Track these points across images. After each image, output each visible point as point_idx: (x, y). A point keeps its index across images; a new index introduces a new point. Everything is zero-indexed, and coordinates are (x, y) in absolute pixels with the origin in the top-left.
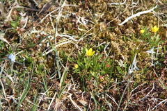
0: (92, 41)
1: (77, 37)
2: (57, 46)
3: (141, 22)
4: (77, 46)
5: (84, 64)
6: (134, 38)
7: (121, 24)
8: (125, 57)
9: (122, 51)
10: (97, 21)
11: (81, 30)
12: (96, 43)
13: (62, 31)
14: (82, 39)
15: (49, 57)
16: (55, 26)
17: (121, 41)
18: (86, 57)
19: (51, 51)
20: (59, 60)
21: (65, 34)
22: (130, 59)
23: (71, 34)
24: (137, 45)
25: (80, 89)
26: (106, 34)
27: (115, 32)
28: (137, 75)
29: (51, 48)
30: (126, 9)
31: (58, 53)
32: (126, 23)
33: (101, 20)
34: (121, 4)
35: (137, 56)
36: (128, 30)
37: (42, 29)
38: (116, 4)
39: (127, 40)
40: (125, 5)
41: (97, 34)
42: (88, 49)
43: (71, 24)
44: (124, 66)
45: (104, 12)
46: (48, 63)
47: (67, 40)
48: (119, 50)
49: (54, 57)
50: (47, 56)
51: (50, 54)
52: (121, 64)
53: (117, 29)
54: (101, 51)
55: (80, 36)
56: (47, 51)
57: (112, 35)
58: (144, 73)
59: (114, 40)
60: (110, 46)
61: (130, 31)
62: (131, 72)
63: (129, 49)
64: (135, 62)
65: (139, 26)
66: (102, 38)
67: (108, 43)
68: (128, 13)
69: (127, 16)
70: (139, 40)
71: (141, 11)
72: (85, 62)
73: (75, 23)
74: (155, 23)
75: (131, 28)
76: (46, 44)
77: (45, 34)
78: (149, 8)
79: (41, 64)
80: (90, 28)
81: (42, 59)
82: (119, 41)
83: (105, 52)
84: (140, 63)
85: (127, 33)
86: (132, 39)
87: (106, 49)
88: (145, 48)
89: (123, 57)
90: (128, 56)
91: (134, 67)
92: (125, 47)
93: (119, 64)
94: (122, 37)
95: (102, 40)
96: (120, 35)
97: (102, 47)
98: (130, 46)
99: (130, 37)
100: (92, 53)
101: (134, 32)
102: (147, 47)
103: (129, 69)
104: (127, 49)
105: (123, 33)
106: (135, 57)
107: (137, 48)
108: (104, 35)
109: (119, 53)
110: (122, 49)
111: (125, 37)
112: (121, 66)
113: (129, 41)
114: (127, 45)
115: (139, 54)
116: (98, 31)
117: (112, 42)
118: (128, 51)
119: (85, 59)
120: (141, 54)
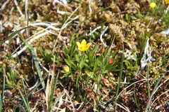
0: (80, 27)
1: (58, 24)
2: (31, 41)
4: (60, 37)
5: (76, 62)
6: (140, 15)
8: (132, 45)
9: (126, 36)
11: (63, 13)
12: (87, 28)
13: (35, 18)
14: (65, 26)
15: (23, 58)
16: (23, 11)
17: (122, 22)
18: (77, 52)
19: (24, 49)
20: (39, 62)
21: (39, 22)
22: (140, 47)
23: (48, 20)
24: (146, 25)
25: (76, 99)
26: (98, 15)
27: (111, 9)
28: (154, 69)
29: (24, 45)
31: (34, 51)
35: (150, 41)
36: (128, 5)
37: (6, 18)
39: (131, 20)
41: (86, 15)
42: (80, 42)
43: (45, 7)
44: (134, 57)
46: (22, 67)
47: (44, 30)
48: (121, 35)
49: (30, 58)
50: (20, 56)
51: (24, 54)
52: (129, 55)
54: (97, 40)
55: (63, 22)
56: (19, 50)
57: (108, 15)
58: (163, 65)
59: (111, 23)
60: (107, 32)
61: (133, 5)
62: (143, 65)
63: (136, 32)
64: (147, 49)
66: (93, 20)
67: (106, 28)
70: (147, 18)
72: (78, 60)
73: (51, 4)
75: (132, 1)
76: (15, 39)
77: (11, 25)
79: (13, 71)
80: (74, 8)
81: (12, 64)
82: (119, 23)
83: (102, 40)
84: (157, 52)
85: (128, 9)
86: (138, 18)
87: (103, 37)
88: (157, 28)
89: (130, 45)
90: (136, 43)
91: (147, 57)
92: (129, 30)
93: (126, 56)
94: (122, 16)
95: (95, 23)
96: (118, 14)
97: (97, 33)
98: (138, 28)
99: (134, 15)
100: (86, 47)
101: (138, 6)
102: (160, 26)
103: (142, 61)
104: (133, 32)
105: (122, 10)
106: (148, 43)
107: (148, 30)
108: (96, 17)
109: (123, 40)
110: (126, 33)
111: (127, 15)
112: (129, 58)
113: (134, 21)
114: (132, 27)
115: (152, 38)
116: (86, 11)
117: (111, 26)
118: (135, 35)
119: (76, 56)
120: (155, 38)
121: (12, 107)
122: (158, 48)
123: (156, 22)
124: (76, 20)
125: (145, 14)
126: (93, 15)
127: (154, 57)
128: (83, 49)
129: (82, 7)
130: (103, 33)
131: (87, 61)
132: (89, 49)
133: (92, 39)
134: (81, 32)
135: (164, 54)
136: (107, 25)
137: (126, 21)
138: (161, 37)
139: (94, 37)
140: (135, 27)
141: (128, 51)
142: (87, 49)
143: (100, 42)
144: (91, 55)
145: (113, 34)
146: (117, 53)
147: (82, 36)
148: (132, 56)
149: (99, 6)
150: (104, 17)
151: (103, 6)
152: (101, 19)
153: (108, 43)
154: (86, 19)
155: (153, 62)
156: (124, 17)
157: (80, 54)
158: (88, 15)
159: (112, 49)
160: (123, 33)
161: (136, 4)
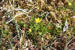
0: (37, 12)
1: (27, 10)
2: (15, 17)
4: (28, 16)
5: (34, 28)
6: (64, 8)
8: (60, 21)
9: (57, 17)
11: (30, 5)
12: (40, 13)
13: (17, 7)
14: (30, 11)
15: (11, 24)
16: (12, 3)
17: (56, 11)
18: (35, 23)
19: (12, 20)
20: (18, 26)
21: (19, 8)
23: (23, 8)
24: (66, 13)
25: (33, 44)
27: (51, 5)
28: (69, 32)
31: (16, 22)
36: (59, 3)
37: (4, 6)
41: (40, 7)
42: (37, 19)
43: (22, 2)
44: (60, 27)
46: (10, 28)
47: (21, 12)
48: (55, 17)
49: (14, 24)
50: (9, 23)
51: (11, 22)
53: (52, 3)
54: (44, 18)
55: (29, 9)
56: (9, 20)
57: (50, 7)
58: (73, 31)
59: (51, 11)
62: (64, 31)
63: (62, 16)
70: (67, 10)
72: (35, 26)
73: (25, 1)
75: (61, 2)
76: (8, 16)
77: (6, 9)
80: (35, 3)
81: (6, 26)
82: (55, 11)
83: (46, 18)
84: (71, 25)
85: (59, 5)
86: (63, 9)
87: (47, 17)
88: (71, 14)
89: (59, 21)
90: (62, 21)
91: (66, 27)
92: (59, 15)
93: (56, 26)
94: (56, 8)
95: (44, 11)
96: (54, 7)
97: (44, 15)
98: (63, 14)
99: (61, 8)
101: (63, 4)
102: (73, 13)
103: (63, 29)
104: (60, 16)
105: (56, 5)
106: (67, 21)
107: (67, 15)
108: (44, 8)
109: (56, 19)
110: (57, 16)
111: (58, 8)
113: (61, 11)
114: (60, 13)
115: (69, 19)
116: (40, 5)
118: (61, 17)
119: (35, 25)
120: (70, 19)
121: (5, 46)
122: (71, 23)
123: (71, 12)
124: (35, 9)
125: (66, 8)
126: (43, 7)
127: (69, 27)
128: (38, 22)
129: (38, 3)
131: (39, 27)
132: (41, 22)
134: (37, 14)
135: (73, 26)
136: (49, 12)
137: (58, 10)
138: (73, 18)
139: (43, 17)
140: (61, 13)
141: (58, 24)
142: (39, 22)
144: (41, 25)
145: (51, 16)
146: (53, 24)
147: (37, 16)
148: (59, 26)
149: (46, 3)
150: (48, 8)
151: (48, 3)
152: (46, 9)
153: (49, 20)
154: (40, 8)
155: (68, 29)
157: (36, 24)
158: (41, 7)
159: (51, 23)
160: (56, 16)
161: (62, 3)
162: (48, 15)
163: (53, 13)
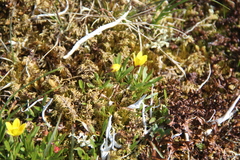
0: (13, 99)
3: (107, 45)
5: (5, 152)
6: (99, 81)
7: (68, 57)
8: (89, 125)
9: (79, 112)
10: (16, 55)
12: (23, 101)
17: (74, 91)
22: (99, 127)
24: (108, 95)
26: (39, 82)
27: (58, 73)
28: (120, 159)
30: (71, 23)
32: (76, 52)
33: (25, 53)
34: (60, 14)
35: (113, 119)
36: (83, 66)
38: (50, 15)
39: (87, 88)
40: (66, 16)
41: (22, 82)
44: (90, 143)
45: (28, 35)
48: (73, 111)
53: (61, 67)
54: (37, 119)
57: (54, 82)
58: (133, 153)
59: (58, 93)
60: (52, 106)
61: (89, 67)
62: (104, 154)
63: (94, 106)
64: (110, 131)
65: (105, 55)
66: (33, 89)
67: (50, 101)
68: (76, 30)
69: (75, 36)
70: (110, 85)
71: (101, 23)
72: (8, 148)
74: (133, 44)
75: (89, 60)
78: (116, 15)
80: (4, 72)
82: (70, 93)
83: (45, 118)
85: (82, 73)
86: (96, 85)
87: (46, 114)
88: (124, 99)
89: (85, 126)
90: (94, 122)
91: (109, 142)
92: (84, 104)
93: (79, 141)
94: (73, 83)
95: (35, 93)
96: (68, 79)
97: (38, 108)
98: (96, 101)
99: (91, 80)
100: (21, 129)
101: (97, 68)
102: (128, 96)
103: (102, 149)
104: (89, 106)
105: (74, 74)
106: (110, 122)
107: (111, 103)
108: (36, 84)
109: (75, 117)
110: (79, 108)
111: (80, 81)
112: (83, 144)
113: (91, 90)
114: (88, 99)
115: (116, 114)
116: (22, 76)
117: (58, 98)
118: (92, 111)
119: (6, 143)
120: (120, 114)
122: (125, 128)
123: (122, 92)
124: (7, 89)
125: (107, 80)
126: (31, 81)
127: (119, 143)
128: (17, 133)
129: (15, 69)
130: (46, 107)
131: (23, 149)
132: (26, 131)
133: (30, 116)
134: (13, 107)
135: (133, 138)
136: (51, 95)
137: (80, 90)
138: (129, 113)
139: (32, 113)
140: (92, 99)
141: (81, 134)
142: (22, 132)
143: (42, 121)
144: (27, 141)
145: (60, 110)
146: (67, 137)
147: (15, 113)
148: (88, 141)
149: (41, 68)
150: (48, 84)
151: (47, 68)
152: (43, 88)
153: (53, 122)
154: (22, 87)
155: (118, 149)
156: (77, 84)
157: (12, 140)
158: (24, 82)
159: (60, 132)
160: (75, 108)
161: (93, 66)
162: (50, 107)
163: (64, 101)
